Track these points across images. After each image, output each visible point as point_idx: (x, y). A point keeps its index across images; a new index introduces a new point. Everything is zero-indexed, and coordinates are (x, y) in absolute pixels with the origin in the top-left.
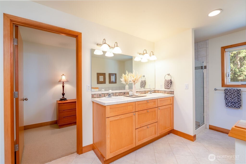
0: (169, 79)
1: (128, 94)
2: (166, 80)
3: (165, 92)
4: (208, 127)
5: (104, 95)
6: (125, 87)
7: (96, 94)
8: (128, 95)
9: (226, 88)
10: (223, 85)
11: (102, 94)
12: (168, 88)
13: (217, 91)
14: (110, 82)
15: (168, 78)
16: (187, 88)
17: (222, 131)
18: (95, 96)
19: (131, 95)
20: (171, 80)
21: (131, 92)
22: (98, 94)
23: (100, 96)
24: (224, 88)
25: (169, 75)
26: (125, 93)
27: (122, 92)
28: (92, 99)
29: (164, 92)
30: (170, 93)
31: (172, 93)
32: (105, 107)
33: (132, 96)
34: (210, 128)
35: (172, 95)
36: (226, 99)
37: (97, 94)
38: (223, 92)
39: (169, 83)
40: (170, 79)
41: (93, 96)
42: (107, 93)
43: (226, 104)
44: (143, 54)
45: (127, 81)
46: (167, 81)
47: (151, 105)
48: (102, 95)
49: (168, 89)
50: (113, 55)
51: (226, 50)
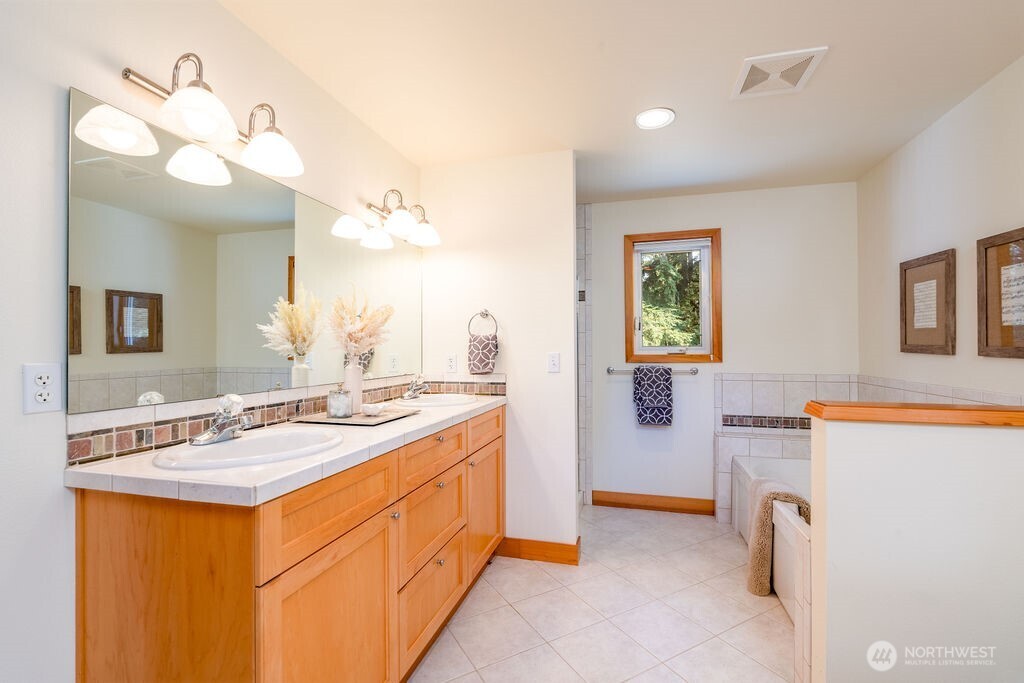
0: (490, 332)
1: (324, 409)
2: (474, 339)
3: (467, 388)
4: (589, 501)
5: (175, 430)
6: (289, 373)
7: (109, 431)
8: (320, 416)
9: (637, 365)
10: (629, 356)
11: (157, 424)
12: (486, 370)
13: (613, 377)
14: (116, 344)
15: (485, 330)
16: (556, 369)
17: (626, 502)
18: (99, 446)
19: (340, 414)
20: (495, 337)
21: (342, 397)
22: (130, 427)
23: (140, 439)
24: (632, 367)
25: (485, 315)
26: (298, 407)
27: (286, 400)
28: (77, 468)
29: (465, 388)
30: (492, 389)
31: (498, 390)
32: (248, 513)
33: (346, 417)
34: (596, 502)
35: (497, 401)
36: (640, 399)
37: (118, 429)
38: (630, 378)
39: (490, 351)
40: (493, 332)
41: (79, 450)
42: (190, 418)
43: (640, 415)
44: (381, 206)
45: (304, 340)
46: (481, 342)
47: (448, 452)
48: (158, 433)
49: (486, 373)
50: (224, 178)
51: (638, 247)
